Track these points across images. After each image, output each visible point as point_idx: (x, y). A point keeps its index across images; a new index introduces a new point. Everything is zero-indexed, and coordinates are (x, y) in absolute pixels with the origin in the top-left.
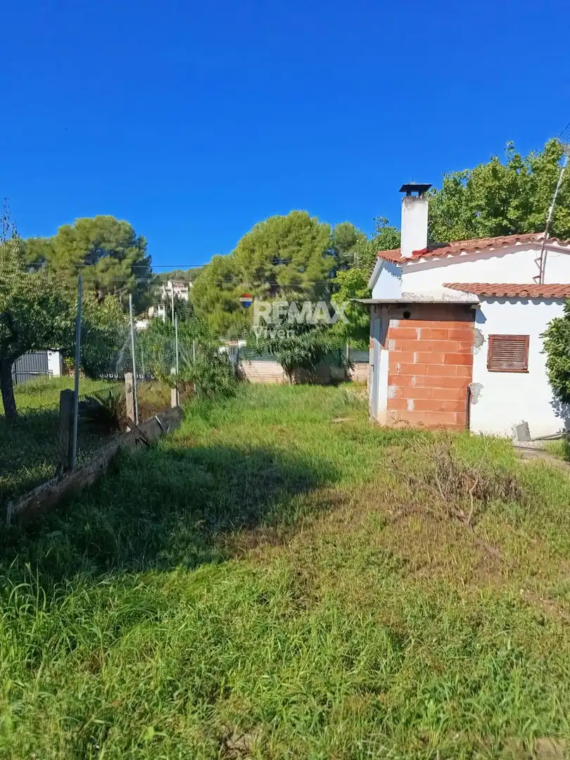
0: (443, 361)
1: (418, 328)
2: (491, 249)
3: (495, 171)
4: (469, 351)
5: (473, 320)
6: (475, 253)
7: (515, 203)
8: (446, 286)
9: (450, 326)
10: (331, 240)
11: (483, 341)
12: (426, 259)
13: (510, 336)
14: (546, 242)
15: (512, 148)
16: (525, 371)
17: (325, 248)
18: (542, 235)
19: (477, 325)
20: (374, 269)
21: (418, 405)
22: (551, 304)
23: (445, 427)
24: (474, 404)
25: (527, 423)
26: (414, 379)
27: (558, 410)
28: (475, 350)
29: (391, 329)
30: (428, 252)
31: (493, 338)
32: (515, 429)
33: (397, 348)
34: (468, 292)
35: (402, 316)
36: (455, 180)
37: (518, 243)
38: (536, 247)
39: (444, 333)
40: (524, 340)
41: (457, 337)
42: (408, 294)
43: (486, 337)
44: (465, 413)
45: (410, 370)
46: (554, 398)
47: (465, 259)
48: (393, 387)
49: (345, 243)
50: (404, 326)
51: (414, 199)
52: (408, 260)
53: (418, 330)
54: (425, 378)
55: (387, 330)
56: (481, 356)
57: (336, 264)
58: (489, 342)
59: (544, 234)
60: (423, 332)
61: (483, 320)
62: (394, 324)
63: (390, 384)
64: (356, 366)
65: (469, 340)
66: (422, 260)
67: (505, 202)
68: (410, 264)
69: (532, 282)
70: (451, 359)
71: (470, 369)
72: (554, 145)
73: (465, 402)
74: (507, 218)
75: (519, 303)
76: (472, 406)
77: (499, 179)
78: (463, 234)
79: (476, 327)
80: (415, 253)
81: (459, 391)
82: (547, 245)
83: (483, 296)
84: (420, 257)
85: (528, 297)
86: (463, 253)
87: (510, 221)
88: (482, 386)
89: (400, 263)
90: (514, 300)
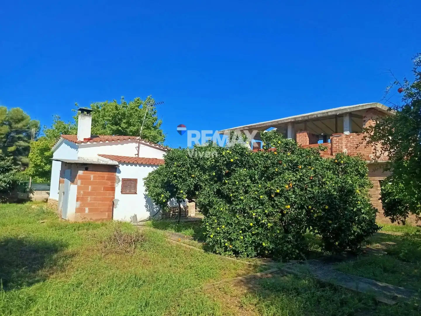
0: (102, 189)
1: (92, 175)
2: (119, 141)
3: (116, 107)
4: (114, 185)
5: (116, 172)
6: (112, 142)
7: (124, 121)
8: (100, 155)
9: (106, 174)
10: (7, 117)
11: (119, 181)
12: (90, 142)
13: (130, 179)
14: (140, 140)
15: (123, 99)
16: (136, 193)
17: (2, 121)
18: (138, 138)
19: (117, 174)
20: (57, 143)
21: (90, 210)
22: (141, 166)
23: (103, 220)
24: (115, 208)
25: (136, 215)
26: (89, 199)
27: (148, 208)
28: (116, 185)
29: (79, 175)
30: (91, 139)
31: (124, 180)
32: (132, 218)
33: (81, 184)
34: (113, 160)
35: (85, 169)
36: (97, 106)
37: (129, 140)
38: (136, 142)
39: (103, 177)
40: (135, 181)
41: (108, 179)
42: (81, 158)
43: (121, 179)
44: (111, 212)
45: (87, 194)
46: (146, 204)
47: (107, 144)
48: (79, 203)
49: (16, 120)
50: (85, 174)
51: (85, 115)
52: (82, 142)
53: (92, 176)
54: (94, 198)
55: (76, 175)
56: (118, 187)
57: (9, 130)
58: (122, 182)
59: (139, 137)
60: (94, 177)
61: (120, 172)
62: (80, 172)
63: (77, 201)
64: (36, 192)
65: (113, 180)
66: (89, 143)
67: (120, 120)
68: (83, 144)
69: (134, 156)
70: (106, 189)
71: (114, 193)
72: (138, 100)
73: (112, 207)
74: (121, 126)
75: (129, 165)
76: (114, 209)
77: (118, 110)
78: (102, 131)
79: (117, 175)
80: (85, 139)
81: (109, 203)
82: (140, 142)
83: (120, 162)
84: (88, 141)
85: (137, 163)
86: (107, 142)
87: (122, 128)
88: (119, 200)
89: (78, 143)
90: (132, 164)
